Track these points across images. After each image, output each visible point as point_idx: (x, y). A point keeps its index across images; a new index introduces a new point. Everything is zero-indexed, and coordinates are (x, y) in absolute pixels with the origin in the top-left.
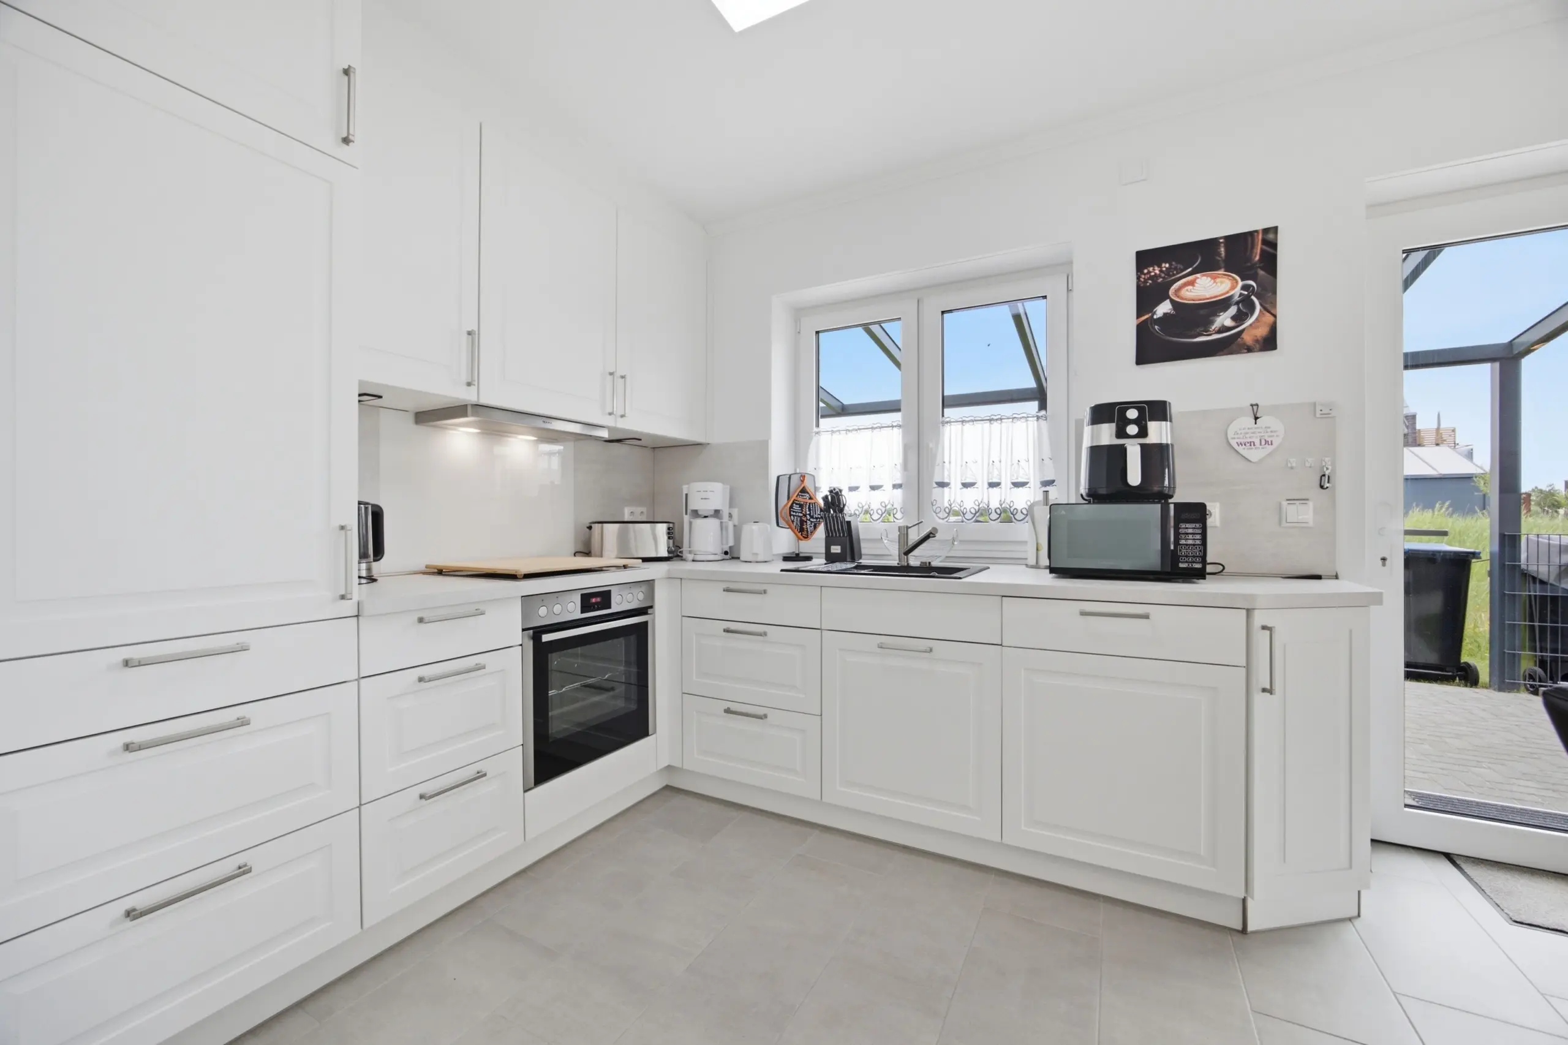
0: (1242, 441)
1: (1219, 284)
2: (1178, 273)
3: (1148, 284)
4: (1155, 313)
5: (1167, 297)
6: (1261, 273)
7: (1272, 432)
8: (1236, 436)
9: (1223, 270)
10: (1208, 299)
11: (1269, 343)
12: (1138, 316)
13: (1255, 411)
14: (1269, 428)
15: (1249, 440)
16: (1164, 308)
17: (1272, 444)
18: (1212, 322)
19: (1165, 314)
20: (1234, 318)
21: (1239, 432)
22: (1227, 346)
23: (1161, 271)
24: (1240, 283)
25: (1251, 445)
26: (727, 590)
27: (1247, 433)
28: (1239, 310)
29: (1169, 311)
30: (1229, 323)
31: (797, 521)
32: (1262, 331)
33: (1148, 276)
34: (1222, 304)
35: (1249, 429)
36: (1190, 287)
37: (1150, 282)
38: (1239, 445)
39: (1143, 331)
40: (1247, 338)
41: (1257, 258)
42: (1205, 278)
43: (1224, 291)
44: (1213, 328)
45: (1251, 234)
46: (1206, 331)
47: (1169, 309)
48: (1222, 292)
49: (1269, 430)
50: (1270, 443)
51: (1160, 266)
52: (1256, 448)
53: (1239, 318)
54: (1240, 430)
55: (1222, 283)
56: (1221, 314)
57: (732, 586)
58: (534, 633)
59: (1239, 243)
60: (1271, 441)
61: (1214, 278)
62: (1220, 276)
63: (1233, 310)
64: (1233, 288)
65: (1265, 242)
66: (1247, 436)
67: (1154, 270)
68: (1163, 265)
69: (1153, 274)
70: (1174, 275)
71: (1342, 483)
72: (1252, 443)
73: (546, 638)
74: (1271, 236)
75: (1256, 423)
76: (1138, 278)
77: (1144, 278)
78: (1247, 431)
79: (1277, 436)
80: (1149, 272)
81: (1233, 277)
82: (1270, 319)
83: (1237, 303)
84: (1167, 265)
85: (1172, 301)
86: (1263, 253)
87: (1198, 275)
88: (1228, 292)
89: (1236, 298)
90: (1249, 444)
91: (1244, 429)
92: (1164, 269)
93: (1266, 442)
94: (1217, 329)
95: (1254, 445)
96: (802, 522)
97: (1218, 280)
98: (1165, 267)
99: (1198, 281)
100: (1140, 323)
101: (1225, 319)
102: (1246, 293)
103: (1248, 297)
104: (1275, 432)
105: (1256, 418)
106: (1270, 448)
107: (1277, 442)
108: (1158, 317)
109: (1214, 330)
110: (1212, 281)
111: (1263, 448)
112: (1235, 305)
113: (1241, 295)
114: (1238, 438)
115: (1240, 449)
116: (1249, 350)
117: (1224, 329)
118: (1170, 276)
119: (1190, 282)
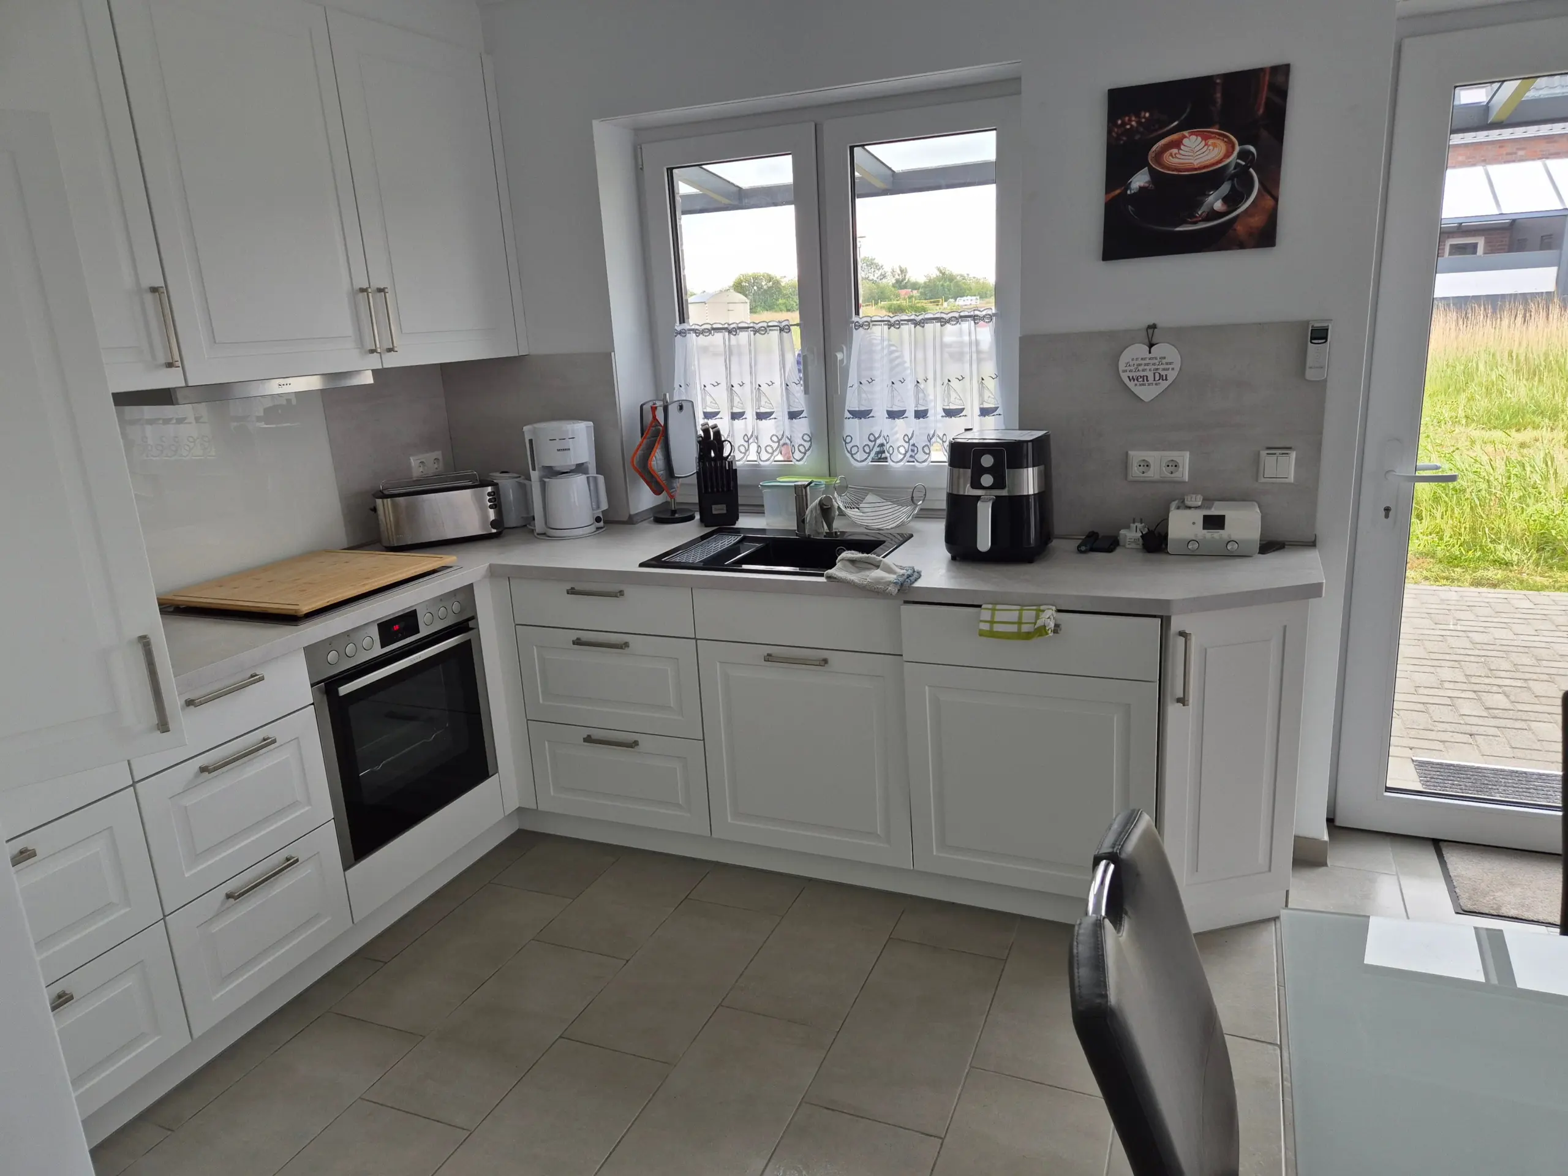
0: (1135, 374)
1: (1211, 148)
2: (1161, 128)
3: (1122, 142)
4: (1128, 187)
5: (1144, 163)
6: (1264, 134)
7: (1167, 364)
8: (1128, 368)
9: (1217, 126)
10: (1196, 169)
11: (1266, 237)
12: (1108, 191)
13: (1150, 336)
14: (1165, 358)
15: (1142, 374)
16: (1140, 180)
17: (1166, 379)
18: (1201, 204)
19: (1141, 188)
20: (1225, 200)
21: (1131, 363)
22: (1216, 238)
23: (1139, 123)
24: (1237, 148)
25: (1143, 381)
26: (572, 592)
27: (1140, 365)
28: (1233, 188)
29: (1147, 185)
30: (1218, 206)
32: (1257, 221)
33: (1123, 129)
34: (1210, 178)
35: (1142, 359)
36: (1175, 151)
37: (1124, 138)
38: (1130, 380)
39: (1113, 211)
40: (1239, 228)
41: (1261, 111)
42: (1193, 137)
43: (1217, 158)
44: (1200, 213)
45: (1256, 74)
46: (1191, 218)
47: (1146, 182)
48: (1212, 161)
49: (1164, 361)
50: (1164, 378)
51: (1138, 116)
52: (1149, 385)
53: (1232, 200)
54: (1133, 360)
55: (1215, 145)
56: (1211, 193)
57: (579, 587)
58: (325, 684)
60: (1166, 375)
61: (1205, 138)
62: (1213, 135)
63: (1225, 188)
64: (1228, 155)
65: (1272, 87)
66: (1140, 368)
67: (1130, 120)
68: (1143, 114)
69: (1128, 127)
70: (1156, 130)
72: (1145, 378)
73: (344, 690)
74: (1280, 79)
75: (1150, 352)
76: (1109, 132)
77: (1117, 133)
78: (1140, 362)
79: (1173, 369)
80: (1124, 124)
81: (1227, 137)
82: (1270, 202)
83: (1231, 178)
84: (1147, 115)
85: (1152, 171)
86: (1268, 104)
87: (1186, 133)
88: (1220, 161)
89: (1231, 170)
90: (1142, 379)
91: (1137, 359)
92: (1143, 120)
93: (1161, 377)
94: (1204, 215)
95: (1147, 381)
97: (1210, 142)
98: (1144, 117)
99: (1185, 141)
100: (1110, 201)
101: (1215, 201)
102: (1243, 163)
103: (1246, 168)
104: (1170, 363)
105: (1151, 345)
106: (1164, 384)
107: (1172, 376)
108: (1132, 192)
109: (1200, 216)
110: (1203, 142)
111: (1156, 384)
112: (1229, 180)
113: (1237, 165)
114: (1131, 371)
115: (1131, 385)
116: (1238, 245)
117: (1213, 215)
118: (1154, 131)
119: (1177, 144)
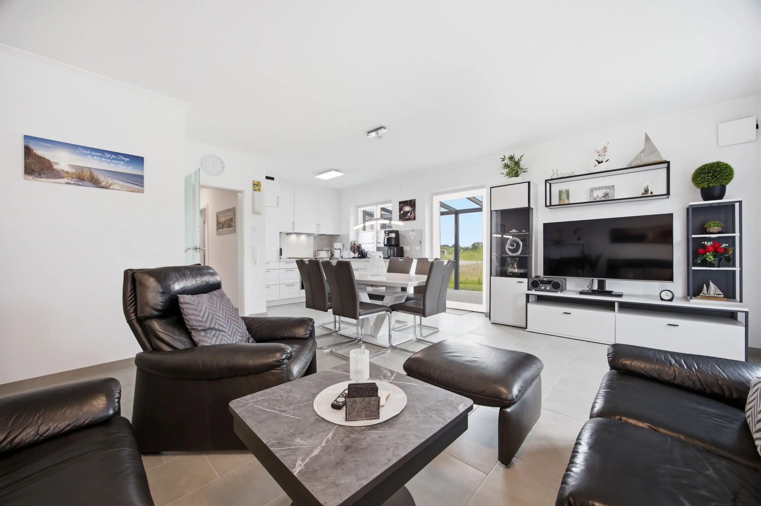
5: (402, 210)
6: (413, 207)
11: (414, 219)
12: (399, 213)
13: (413, 231)
16: (402, 212)
21: (411, 234)
22: (409, 219)
30: (410, 215)
31: (353, 250)
32: (414, 217)
34: (408, 212)
39: (400, 215)
40: (412, 218)
41: (413, 204)
45: (412, 200)
46: (407, 216)
53: (411, 214)
59: (411, 201)
61: (408, 207)
63: (410, 213)
64: (410, 209)
65: (414, 202)
71: (423, 242)
74: (414, 201)
75: (413, 233)
76: (400, 206)
81: (410, 207)
82: (415, 215)
84: (403, 204)
89: (410, 211)
90: (411, 236)
96: (354, 250)
101: (409, 214)
102: (412, 210)
104: (415, 234)
107: (415, 236)
111: (413, 237)
116: (412, 220)
117: (409, 216)
118: (403, 206)
119: (405, 208)
